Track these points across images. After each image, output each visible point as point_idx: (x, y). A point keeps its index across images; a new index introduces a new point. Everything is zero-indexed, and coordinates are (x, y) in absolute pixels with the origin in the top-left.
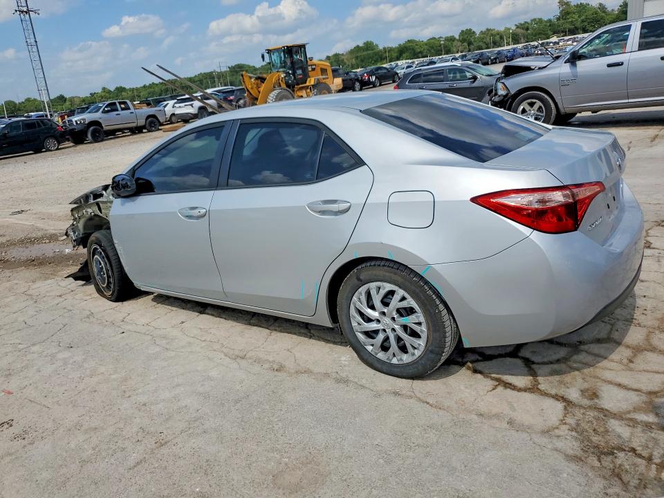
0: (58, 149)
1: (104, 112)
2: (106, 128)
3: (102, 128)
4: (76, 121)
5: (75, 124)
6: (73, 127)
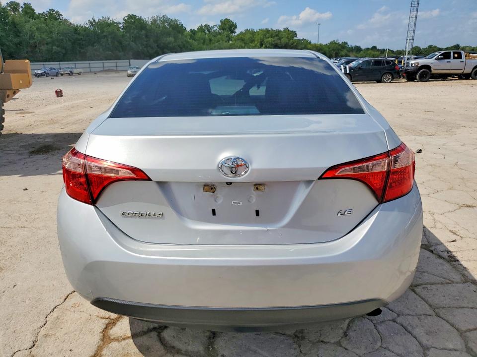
0: (390, 82)
1: (438, 59)
2: (433, 72)
3: (431, 71)
4: (412, 64)
5: (410, 66)
6: (408, 68)
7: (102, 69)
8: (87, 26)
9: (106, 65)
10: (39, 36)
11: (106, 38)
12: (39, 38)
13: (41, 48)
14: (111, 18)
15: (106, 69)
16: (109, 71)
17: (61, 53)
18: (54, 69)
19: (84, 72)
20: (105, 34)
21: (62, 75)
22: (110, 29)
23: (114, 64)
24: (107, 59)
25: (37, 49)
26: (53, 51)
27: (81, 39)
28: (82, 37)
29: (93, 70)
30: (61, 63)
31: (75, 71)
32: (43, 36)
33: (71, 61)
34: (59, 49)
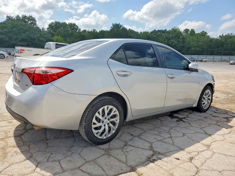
7: (221, 60)
8: (218, 38)
9: (223, 58)
10: (192, 43)
11: (227, 44)
12: (192, 44)
13: (191, 49)
14: (233, 34)
15: (222, 60)
16: (224, 61)
17: (200, 51)
18: (193, 58)
19: (208, 61)
20: (227, 42)
21: (197, 61)
22: (231, 40)
23: (228, 58)
24: (224, 55)
25: (190, 49)
26: (197, 50)
27: (213, 45)
28: (213, 44)
29: (215, 60)
30: (199, 56)
31: (204, 60)
32: (194, 43)
33: (204, 55)
34: (200, 49)
